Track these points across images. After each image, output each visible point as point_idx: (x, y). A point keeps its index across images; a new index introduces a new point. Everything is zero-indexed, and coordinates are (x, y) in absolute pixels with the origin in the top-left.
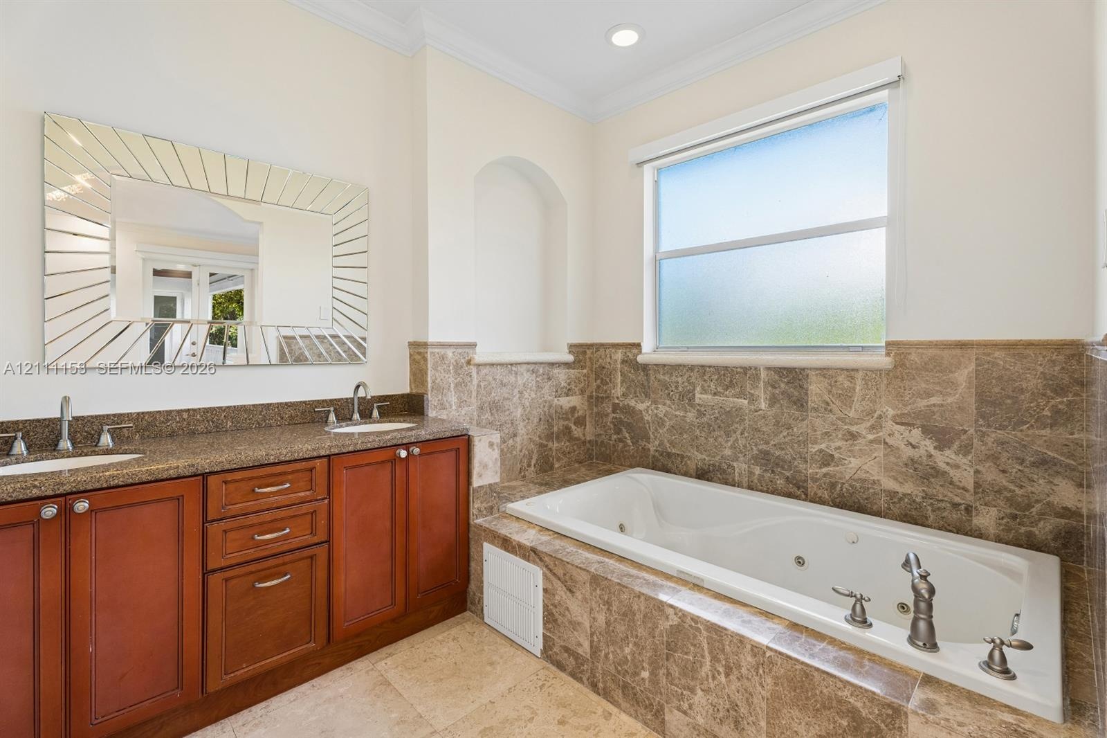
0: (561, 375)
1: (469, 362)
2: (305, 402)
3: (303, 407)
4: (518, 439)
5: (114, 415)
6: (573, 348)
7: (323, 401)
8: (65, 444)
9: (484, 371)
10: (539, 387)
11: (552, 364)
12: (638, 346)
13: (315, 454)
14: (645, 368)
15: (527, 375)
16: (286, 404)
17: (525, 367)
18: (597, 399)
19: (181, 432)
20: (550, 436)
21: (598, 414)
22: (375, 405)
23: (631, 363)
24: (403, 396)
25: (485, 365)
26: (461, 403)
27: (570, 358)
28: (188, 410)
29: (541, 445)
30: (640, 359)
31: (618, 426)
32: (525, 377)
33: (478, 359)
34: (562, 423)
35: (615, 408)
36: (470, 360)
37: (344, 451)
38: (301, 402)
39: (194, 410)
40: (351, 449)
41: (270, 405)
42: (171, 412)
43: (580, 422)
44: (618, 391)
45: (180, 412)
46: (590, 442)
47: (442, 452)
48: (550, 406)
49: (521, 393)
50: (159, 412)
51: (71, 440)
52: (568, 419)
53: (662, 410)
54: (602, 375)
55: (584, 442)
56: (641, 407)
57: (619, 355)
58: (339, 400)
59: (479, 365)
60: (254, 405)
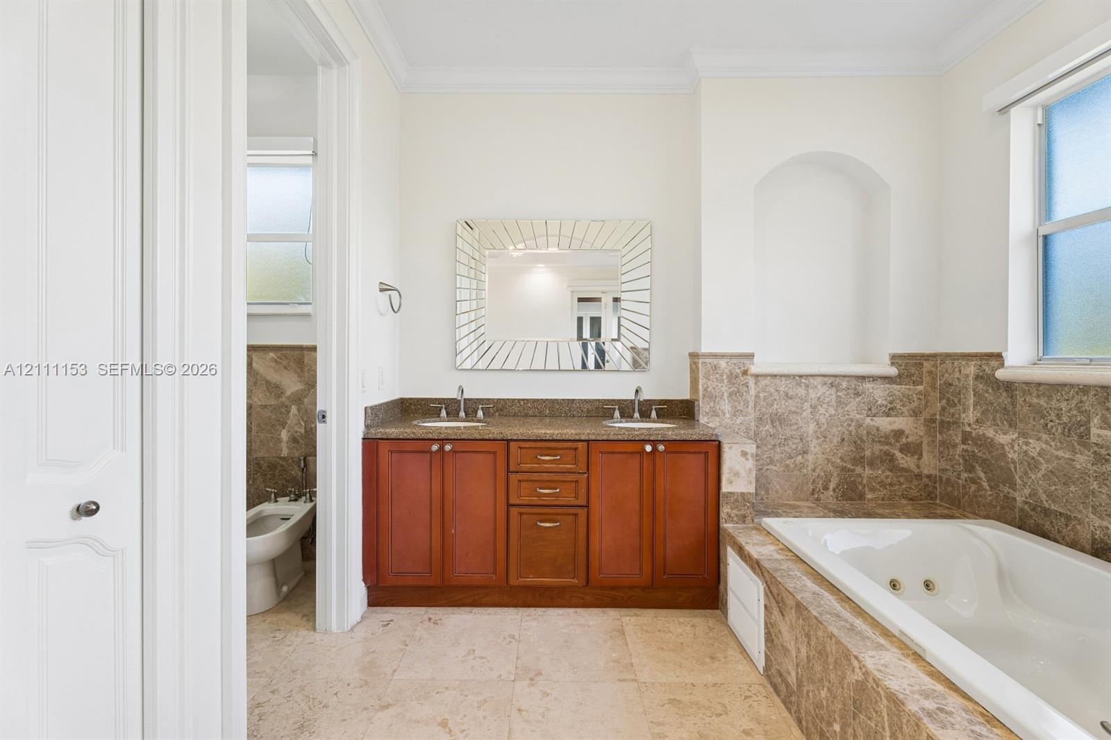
0: (879, 393)
1: (745, 373)
2: (598, 400)
3: (597, 404)
4: (810, 457)
5: (486, 399)
6: (895, 359)
7: (613, 400)
8: (462, 414)
9: (764, 382)
10: (840, 403)
11: (863, 378)
12: (999, 356)
13: (577, 438)
14: (1009, 386)
15: (822, 390)
16: (585, 400)
17: (819, 379)
18: (941, 425)
19: (519, 414)
20: (859, 460)
21: (943, 443)
22: (654, 407)
23: (986, 379)
24: (682, 401)
25: (765, 376)
26: (736, 413)
27: (893, 371)
28: (524, 400)
29: (843, 469)
30: (1000, 374)
31: (970, 462)
32: (820, 390)
33: (754, 370)
34: (877, 447)
35: (966, 437)
36: (747, 371)
37: (600, 439)
38: (595, 400)
39: (527, 400)
40: (605, 438)
41: (573, 400)
42: (514, 400)
43: (913, 449)
44: (970, 416)
45: (519, 400)
46: (929, 477)
47: (689, 453)
48: (859, 426)
49: (814, 407)
50: (508, 399)
51: (465, 412)
52: (888, 444)
53: (1035, 447)
54: (950, 394)
55: (919, 476)
56: (1003, 439)
57: (971, 369)
58: (625, 401)
59: (757, 376)
60: (563, 400)
